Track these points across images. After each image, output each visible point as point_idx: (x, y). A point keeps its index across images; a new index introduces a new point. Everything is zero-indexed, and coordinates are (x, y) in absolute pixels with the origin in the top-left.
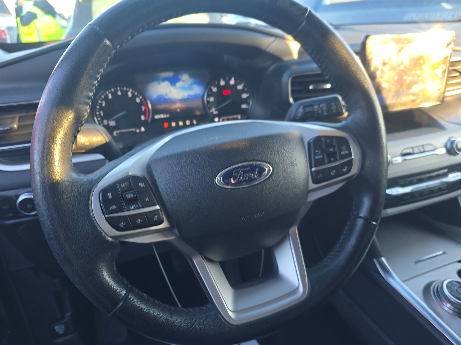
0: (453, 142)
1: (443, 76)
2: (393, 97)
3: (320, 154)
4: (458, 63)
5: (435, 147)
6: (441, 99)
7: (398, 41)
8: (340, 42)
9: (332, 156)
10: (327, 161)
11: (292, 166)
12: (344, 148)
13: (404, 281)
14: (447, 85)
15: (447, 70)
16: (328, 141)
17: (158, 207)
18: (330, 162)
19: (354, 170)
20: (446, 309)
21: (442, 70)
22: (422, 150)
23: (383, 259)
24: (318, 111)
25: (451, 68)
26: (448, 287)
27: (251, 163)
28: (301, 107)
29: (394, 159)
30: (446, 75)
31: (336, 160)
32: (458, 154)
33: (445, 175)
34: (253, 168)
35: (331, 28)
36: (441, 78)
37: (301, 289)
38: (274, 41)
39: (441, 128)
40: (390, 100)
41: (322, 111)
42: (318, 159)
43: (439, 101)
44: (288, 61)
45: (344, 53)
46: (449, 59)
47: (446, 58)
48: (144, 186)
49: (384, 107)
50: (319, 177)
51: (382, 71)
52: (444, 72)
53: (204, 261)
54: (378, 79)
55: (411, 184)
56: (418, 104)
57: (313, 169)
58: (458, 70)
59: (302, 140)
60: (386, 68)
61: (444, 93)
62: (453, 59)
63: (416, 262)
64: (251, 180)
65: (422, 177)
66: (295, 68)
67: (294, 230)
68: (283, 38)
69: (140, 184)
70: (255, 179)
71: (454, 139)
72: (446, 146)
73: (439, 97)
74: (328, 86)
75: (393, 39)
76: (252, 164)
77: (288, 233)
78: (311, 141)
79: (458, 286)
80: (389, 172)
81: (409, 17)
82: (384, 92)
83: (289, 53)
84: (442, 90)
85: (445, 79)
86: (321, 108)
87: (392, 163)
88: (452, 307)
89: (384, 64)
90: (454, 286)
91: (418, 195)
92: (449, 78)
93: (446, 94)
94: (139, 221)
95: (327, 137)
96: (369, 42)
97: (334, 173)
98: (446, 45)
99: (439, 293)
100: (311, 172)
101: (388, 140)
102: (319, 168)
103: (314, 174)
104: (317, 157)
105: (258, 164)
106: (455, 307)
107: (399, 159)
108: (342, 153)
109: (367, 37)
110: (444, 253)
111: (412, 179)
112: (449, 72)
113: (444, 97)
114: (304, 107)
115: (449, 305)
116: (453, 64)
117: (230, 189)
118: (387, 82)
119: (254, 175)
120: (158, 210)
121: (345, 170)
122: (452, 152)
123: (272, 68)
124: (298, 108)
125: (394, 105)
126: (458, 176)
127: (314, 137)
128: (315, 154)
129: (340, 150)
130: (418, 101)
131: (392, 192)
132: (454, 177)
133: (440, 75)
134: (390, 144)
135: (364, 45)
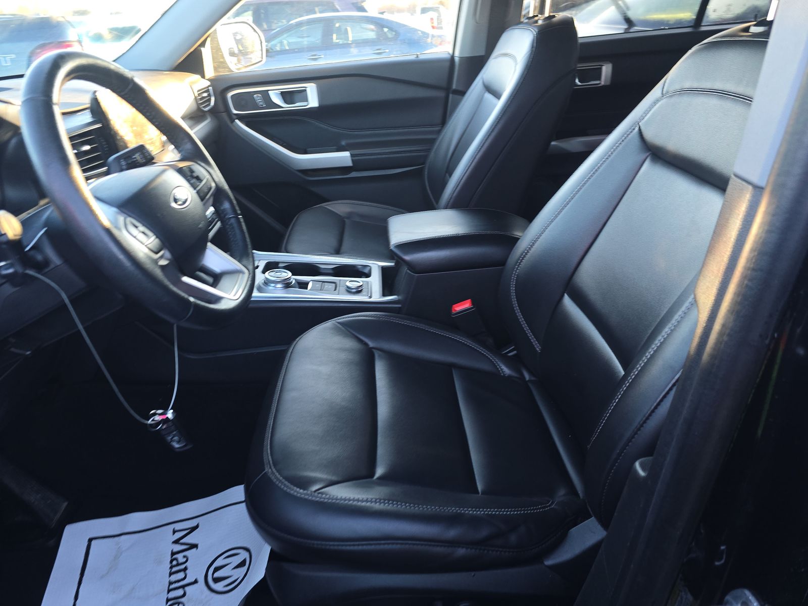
16: (189, 169)
24: (137, 160)
26: (271, 276)
28: (122, 160)
31: (201, 181)
41: (141, 159)
95: (186, 167)
97: (206, 190)
102: (198, 189)
103: (198, 194)
114: (125, 160)
127: (178, 170)
128: (189, 180)
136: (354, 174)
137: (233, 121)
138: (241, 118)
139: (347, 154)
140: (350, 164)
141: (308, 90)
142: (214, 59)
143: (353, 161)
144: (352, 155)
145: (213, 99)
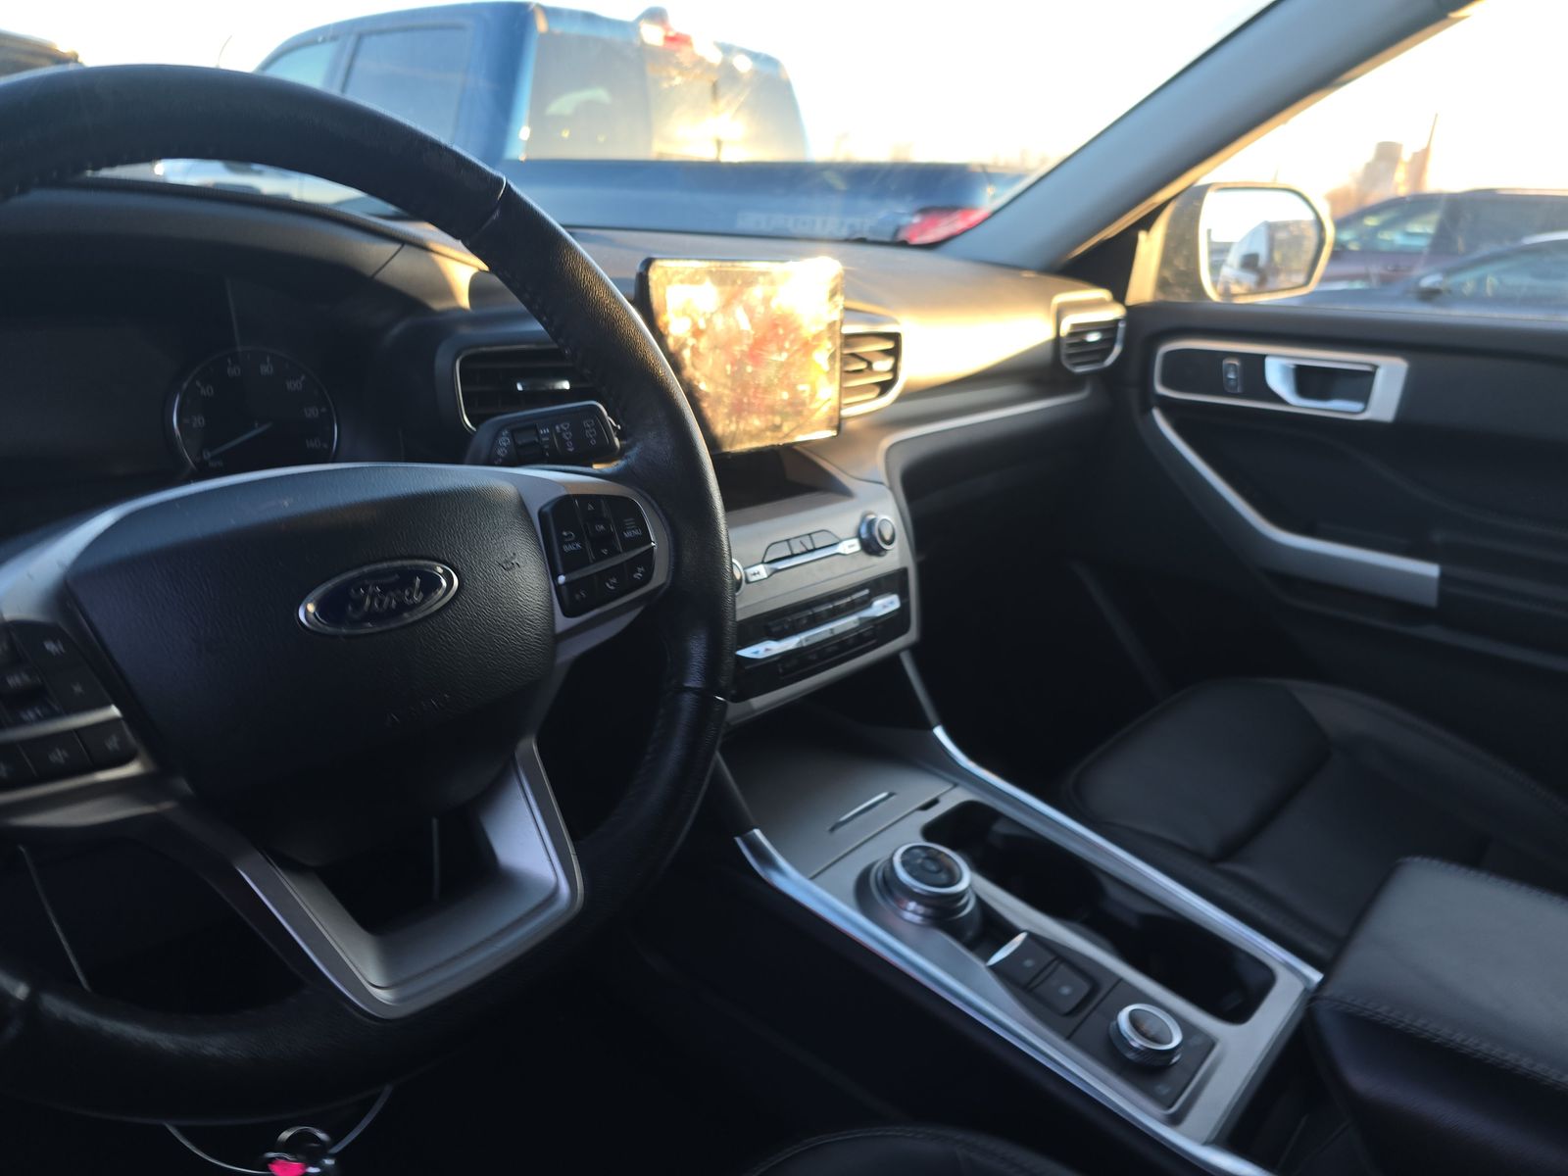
0: (871, 524)
1: (832, 368)
2: (729, 416)
3: (575, 541)
4: (862, 339)
5: (836, 537)
6: (836, 423)
7: (721, 279)
8: (588, 267)
9: (603, 543)
10: (592, 556)
11: (507, 569)
12: (629, 522)
13: (812, 878)
14: (844, 391)
15: (838, 355)
16: (590, 507)
17: (114, 711)
18: (600, 558)
19: (660, 577)
20: (908, 916)
21: (827, 355)
22: (810, 547)
23: (757, 832)
24: (551, 442)
25: (846, 351)
26: (904, 863)
27: (398, 563)
28: (505, 432)
29: (750, 571)
30: (838, 365)
31: (614, 552)
32: (885, 550)
33: (866, 603)
34: (405, 577)
35: (563, 231)
36: (828, 373)
37: (564, 888)
38: (399, 250)
39: (844, 493)
40: (722, 427)
41: (562, 441)
42: (572, 552)
43: (832, 428)
44: (442, 313)
45: (601, 293)
46: (837, 327)
47: (831, 325)
48: (63, 651)
49: (713, 443)
50: (577, 597)
51: (695, 350)
52: (832, 357)
53: (273, 869)
54: (689, 371)
55: (794, 631)
56: (787, 435)
57: (562, 579)
58: (863, 356)
59: (522, 507)
60: (703, 344)
61: (840, 409)
62: (849, 329)
63: (833, 829)
64: (403, 607)
65: (817, 610)
66: (465, 331)
67: (529, 746)
68: (421, 246)
69: (50, 646)
70: (415, 606)
71: (871, 517)
72: (858, 536)
73: (831, 419)
74: (566, 385)
75: (710, 273)
76: (403, 567)
77: (513, 757)
78: (547, 509)
79: (924, 855)
80: (739, 606)
81: (748, 221)
82: (705, 405)
83: (446, 290)
84: (834, 402)
85: (837, 374)
86: (559, 436)
87: (747, 582)
88: (921, 909)
89: (697, 333)
90: (917, 857)
91: (814, 657)
92: (848, 374)
93: (845, 412)
94: (59, 756)
95: (585, 499)
96: (655, 275)
97: (614, 585)
98: (828, 295)
99: (890, 885)
100: (558, 588)
101: (730, 525)
102: (576, 575)
103: (565, 591)
104: (566, 548)
105: (416, 566)
106: (926, 905)
107: (762, 571)
108: (627, 535)
109: (648, 263)
110: (890, 795)
111: (796, 616)
112: (846, 359)
113: (841, 419)
114: (513, 434)
115: (912, 905)
116: (850, 339)
117: (347, 637)
118: (710, 379)
119: (410, 597)
120: (114, 721)
121: (638, 575)
122: (874, 547)
123: (396, 330)
124: (497, 435)
125: (734, 437)
126: (892, 603)
127: (553, 501)
128: (562, 541)
129: (622, 529)
130: (786, 428)
131: (756, 653)
132: (885, 607)
133: (826, 367)
134: (735, 533)
135: (643, 281)
136: (1433, 632)
137: (1146, 410)
138: (1169, 407)
139: (1431, 570)
140: (1431, 599)
141: (1380, 375)
142: (1166, 260)
143: (1443, 595)
144: (1443, 576)
145: (1117, 350)
